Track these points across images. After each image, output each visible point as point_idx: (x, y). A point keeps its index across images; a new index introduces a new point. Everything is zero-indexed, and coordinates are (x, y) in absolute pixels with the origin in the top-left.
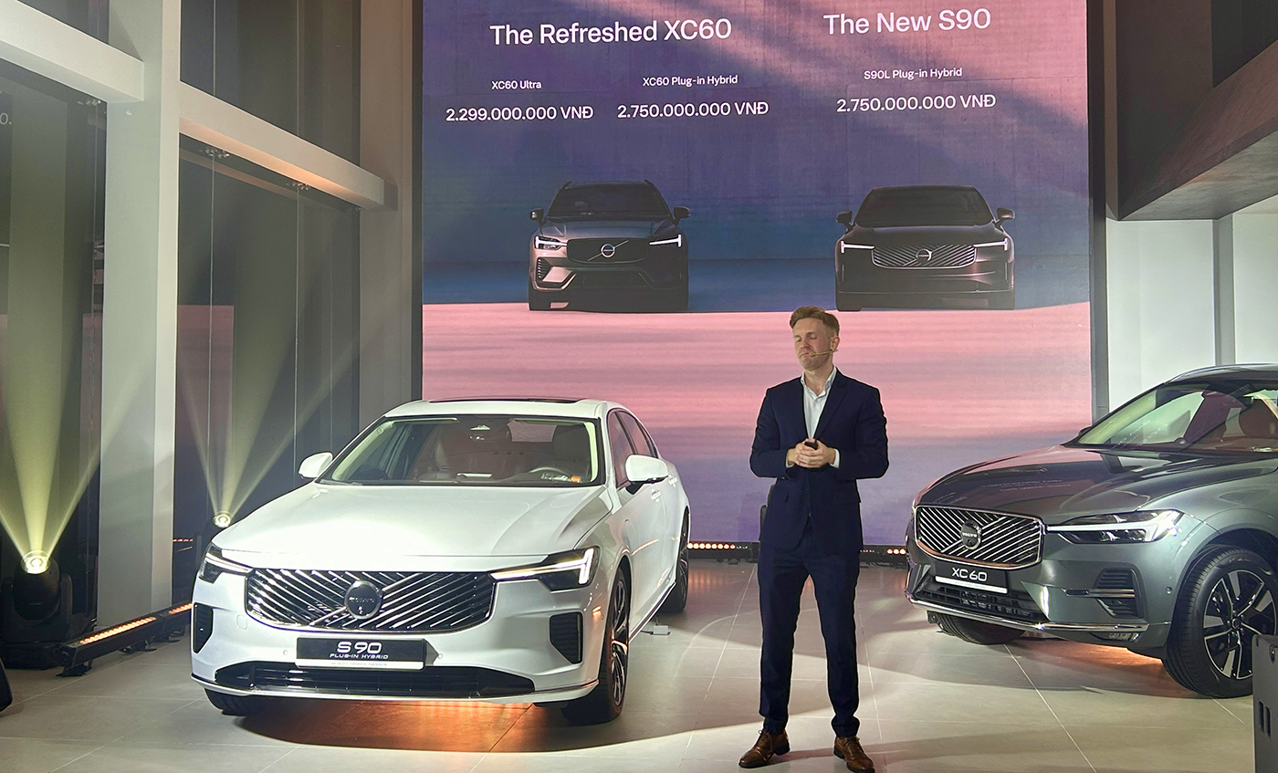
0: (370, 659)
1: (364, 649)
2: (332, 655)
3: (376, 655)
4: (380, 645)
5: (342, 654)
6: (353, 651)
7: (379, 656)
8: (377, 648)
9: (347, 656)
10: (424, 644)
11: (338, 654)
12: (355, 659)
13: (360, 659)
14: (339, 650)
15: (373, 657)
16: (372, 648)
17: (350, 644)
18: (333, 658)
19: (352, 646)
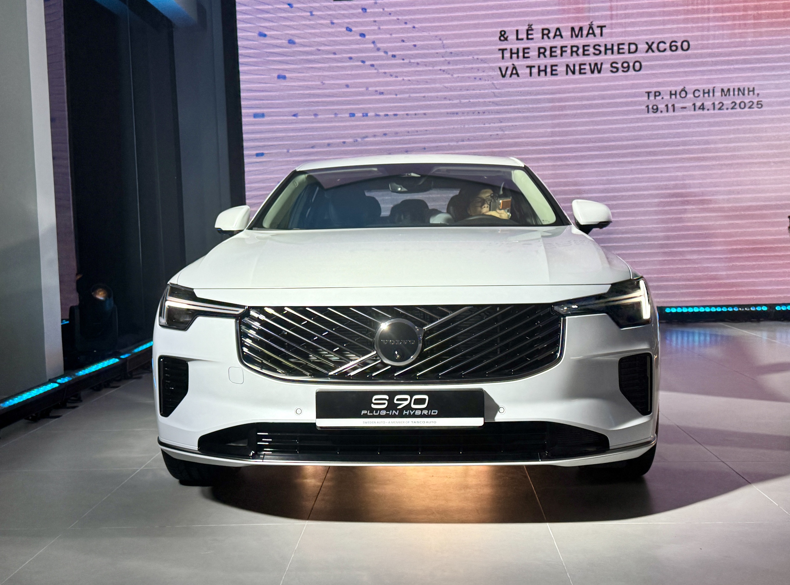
0: (414, 416)
1: (406, 403)
2: (363, 412)
3: (422, 410)
4: (426, 397)
5: (377, 410)
6: (392, 406)
7: (425, 412)
8: (422, 401)
9: (384, 413)
10: (481, 394)
11: (372, 410)
12: (394, 416)
13: (401, 416)
14: (373, 406)
15: (418, 413)
16: (418, 402)
17: (387, 397)
18: (366, 416)
19: (391, 401)
